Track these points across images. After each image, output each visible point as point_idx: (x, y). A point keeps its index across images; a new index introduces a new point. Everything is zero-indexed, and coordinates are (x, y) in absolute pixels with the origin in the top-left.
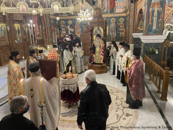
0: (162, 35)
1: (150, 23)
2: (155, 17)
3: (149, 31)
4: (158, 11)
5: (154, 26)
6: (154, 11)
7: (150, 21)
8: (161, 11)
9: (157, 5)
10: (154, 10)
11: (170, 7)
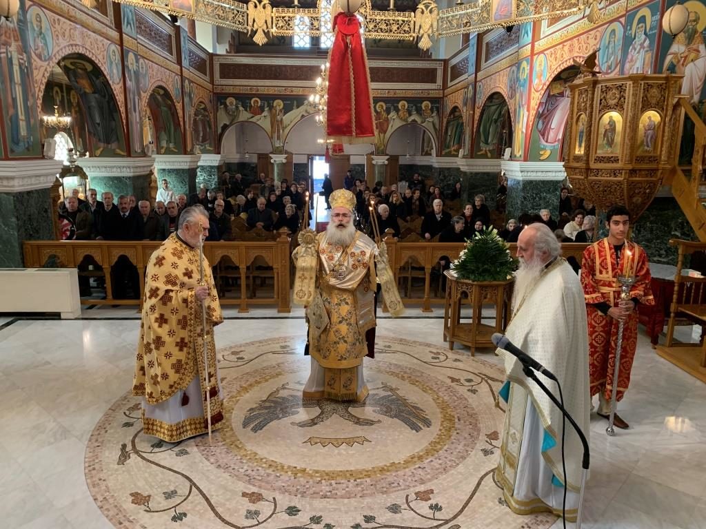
0: (43, 158)
1: (11, 111)
2: (17, 86)
3: (13, 141)
4: (20, 65)
5: (21, 122)
6: (10, 60)
7: (10, 100)
8: (27, 67)
9: (14, 37)
10: (11, 57)
11: (39, 57)
